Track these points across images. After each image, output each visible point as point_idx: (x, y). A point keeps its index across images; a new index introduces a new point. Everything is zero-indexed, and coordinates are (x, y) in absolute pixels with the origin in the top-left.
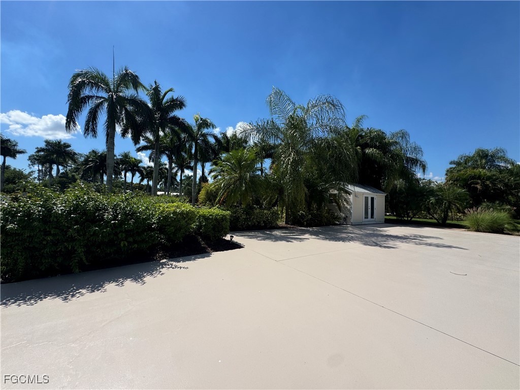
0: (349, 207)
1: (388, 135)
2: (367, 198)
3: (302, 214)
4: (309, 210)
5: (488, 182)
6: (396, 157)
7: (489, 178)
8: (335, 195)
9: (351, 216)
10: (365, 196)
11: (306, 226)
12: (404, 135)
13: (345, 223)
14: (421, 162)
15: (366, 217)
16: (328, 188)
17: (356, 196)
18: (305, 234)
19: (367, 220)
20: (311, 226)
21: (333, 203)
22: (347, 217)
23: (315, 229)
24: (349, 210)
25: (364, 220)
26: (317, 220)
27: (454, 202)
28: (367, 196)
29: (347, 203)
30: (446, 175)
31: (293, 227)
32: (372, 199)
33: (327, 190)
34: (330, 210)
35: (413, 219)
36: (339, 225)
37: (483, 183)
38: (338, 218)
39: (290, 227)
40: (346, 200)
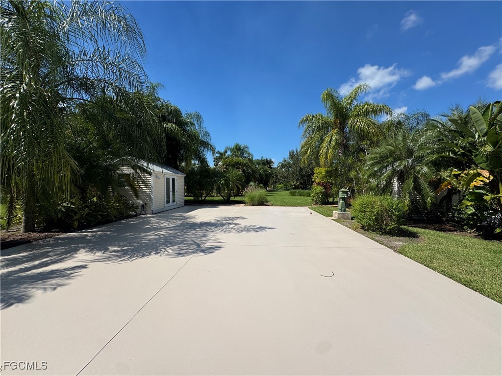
0: (148, 191)
1: (183, 114)
2: (168, 179)
3: (67, 208)
4: (84, 199)
5: (245, 168)
6: (193, 138)
7: (245, 165)
8: (128, 175)
9: (152, 202)
10: (166, 176)
11: (79, 229)
12: (198, 117)
13: (144, 213)
14: (211, 147)
15: (168, 202)
16: (116, 165)
17: (157, 177)
18: (75, 250)
19: (169, 205)
20: (88, 226)
21: (125, 186)
22: (146, 204)
23: (98, 231)
24: (149, 196)
25: (166, 205)
26: (101, 215)
27: (236, 182)
28: (168, 177)
29: (147, 186)
30: (214, 161)
31: (46, 237)
32: (173, 180)
33: (116, 167)
34: (122, 196)
35: (207, 198)
36: (136, 216)
37: (243, 168)
38: (133, 207)
39: (36, 240)
40: (144, 182)
